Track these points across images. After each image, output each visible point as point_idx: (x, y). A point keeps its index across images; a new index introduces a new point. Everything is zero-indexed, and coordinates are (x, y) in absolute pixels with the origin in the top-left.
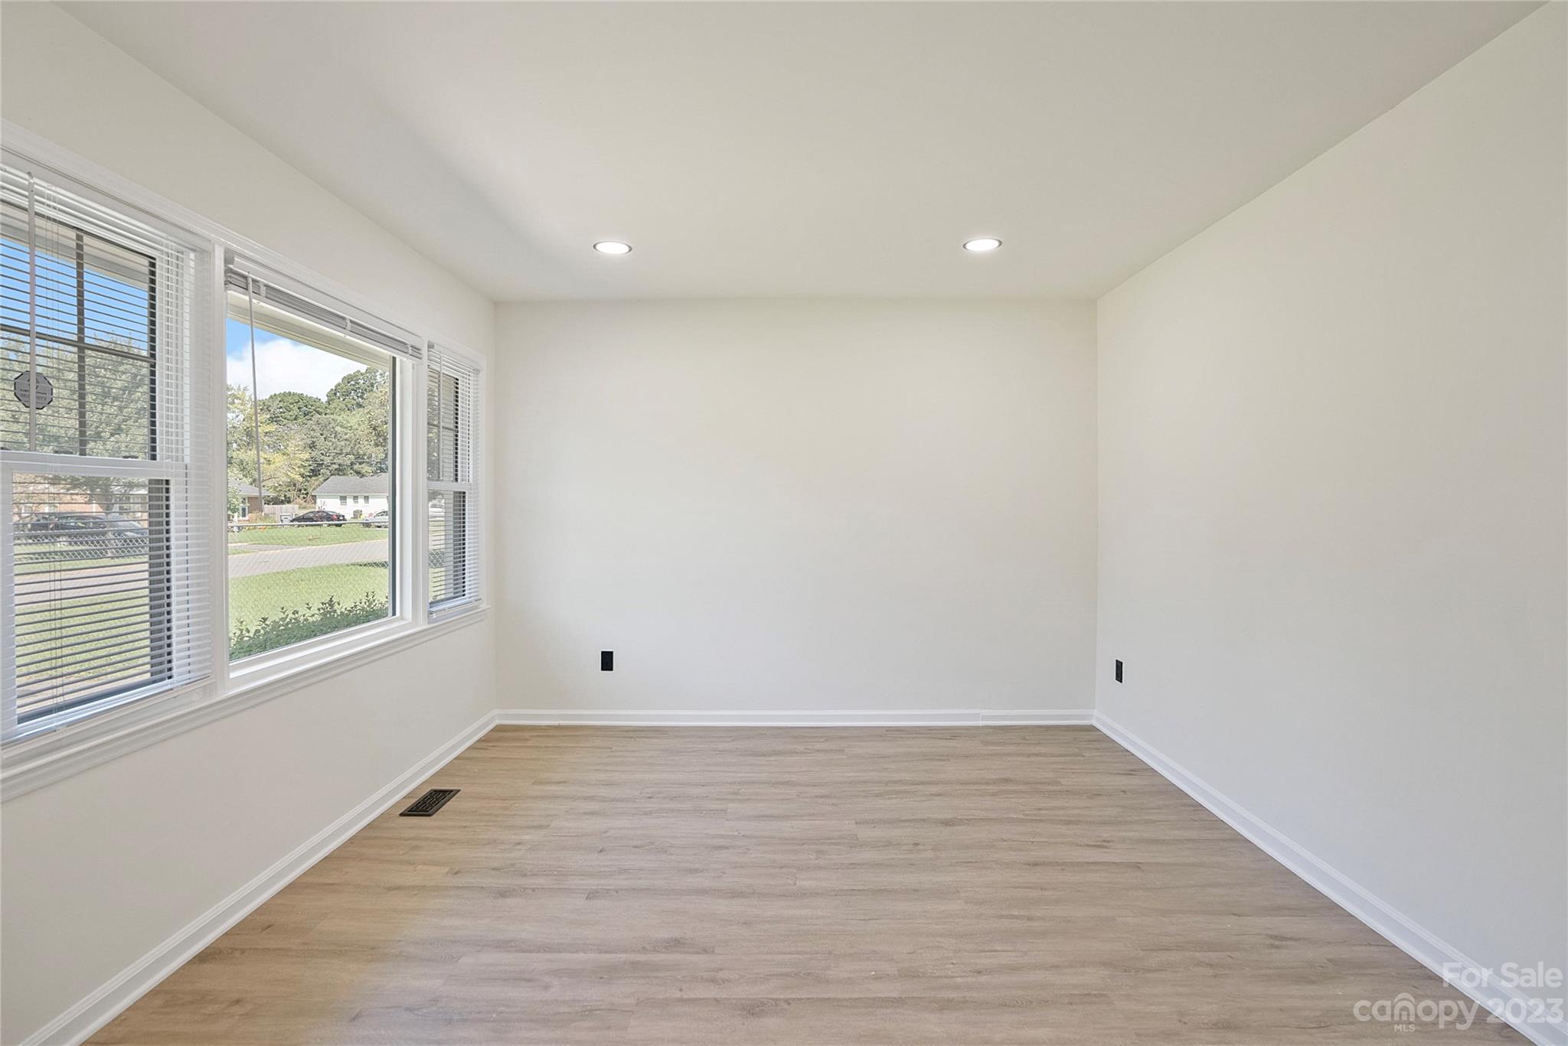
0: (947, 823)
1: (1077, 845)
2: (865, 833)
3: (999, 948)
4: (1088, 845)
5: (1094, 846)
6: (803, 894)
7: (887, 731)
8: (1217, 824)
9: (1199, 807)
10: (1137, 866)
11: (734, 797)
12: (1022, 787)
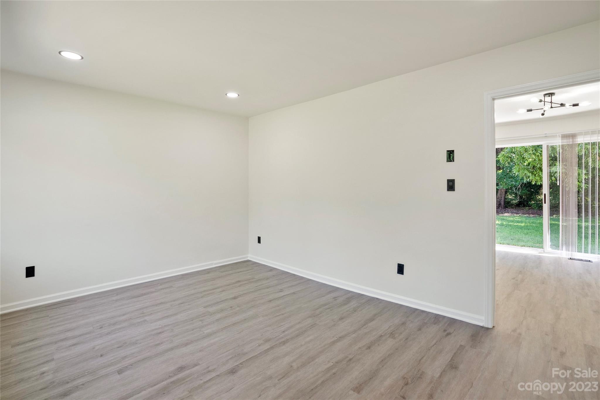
0: (235, 298)
1: (275, 293)
2: (211, 310)
3: (283, 324)
4: (278, 292)
5: (280, 291)
6: (209, 335)
7: (182, 276)
8: (302, 278)
9: (294, 275)
10: (294, 293)
11: (142, 315)
12: (245, 282)
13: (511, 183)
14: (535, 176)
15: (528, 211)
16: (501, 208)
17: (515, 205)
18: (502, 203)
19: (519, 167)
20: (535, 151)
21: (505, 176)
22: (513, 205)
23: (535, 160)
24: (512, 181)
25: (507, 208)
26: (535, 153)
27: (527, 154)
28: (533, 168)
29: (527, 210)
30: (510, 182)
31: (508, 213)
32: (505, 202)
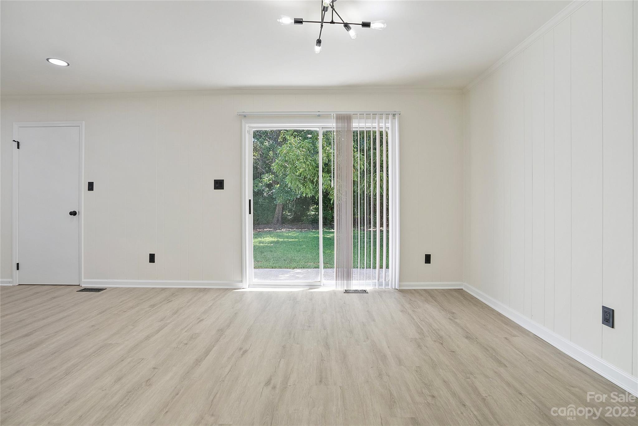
13: (286, 198)
14: (306, 188)
15: (301, 226)
16: (279, 224)
17: (291, 220)
18: (280, 219)
19: (292, 177)
20: (305, 160)
21: (282, 190)
22: (289, 221)
23: (306, 170)
24: (288, 196)
25: (284, 223)
26: (306, 161)
27: (298, 163)
28: (304, 179)
29: (300, 224)
30: (286, 196)
31: (285, 228)
32: (282, 218)
